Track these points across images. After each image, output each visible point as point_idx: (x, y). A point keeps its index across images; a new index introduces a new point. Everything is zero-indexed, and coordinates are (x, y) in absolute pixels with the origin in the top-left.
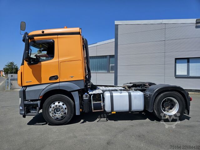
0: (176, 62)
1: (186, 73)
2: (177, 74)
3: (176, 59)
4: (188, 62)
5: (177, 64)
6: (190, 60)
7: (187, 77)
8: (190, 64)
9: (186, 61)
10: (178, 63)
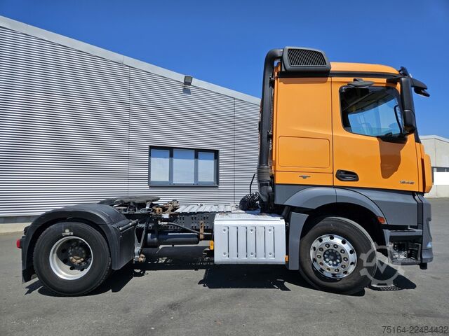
2: (152, 179)
6: (175, 152)
9: (168, 152)
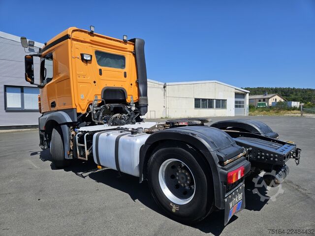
0: (5, 91)
1: (19, 106)
3: (6, 86)
4: (22, 92)
5: (8, 94)
7: (22, 110)
8: (25, 95)
10: (9, 92)
